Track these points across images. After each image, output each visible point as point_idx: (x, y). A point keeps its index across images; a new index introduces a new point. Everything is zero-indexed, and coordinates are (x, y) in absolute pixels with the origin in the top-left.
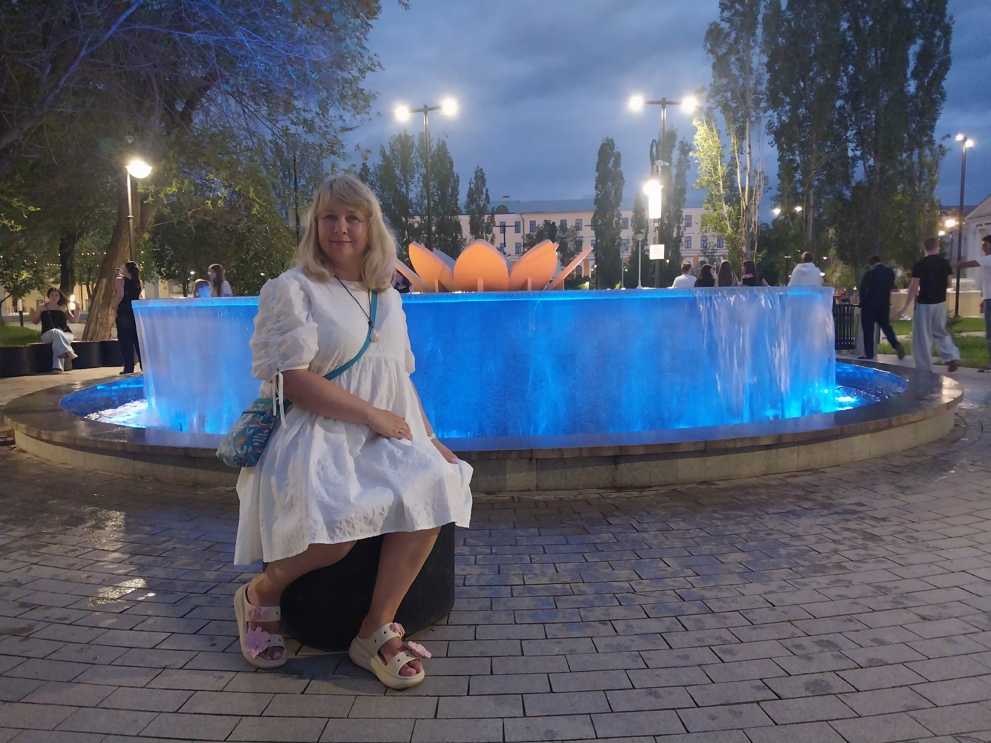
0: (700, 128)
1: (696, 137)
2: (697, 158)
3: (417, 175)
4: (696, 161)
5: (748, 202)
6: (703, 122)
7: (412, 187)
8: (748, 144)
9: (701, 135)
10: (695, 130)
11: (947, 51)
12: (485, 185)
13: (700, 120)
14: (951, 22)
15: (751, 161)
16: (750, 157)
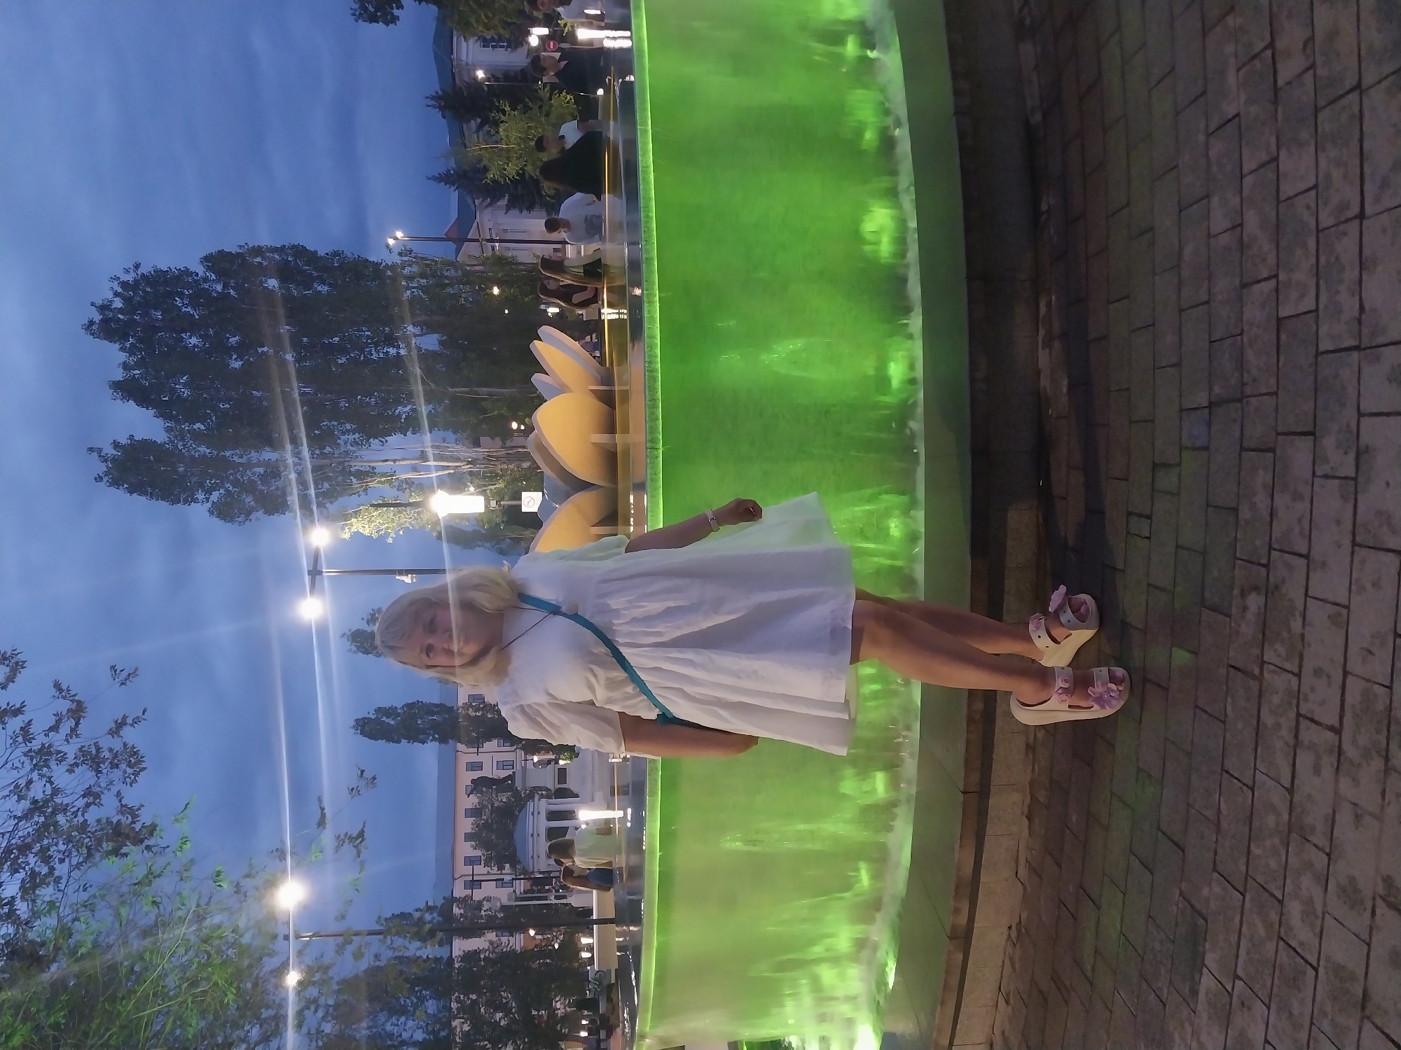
0: (354, 529)
1: (367, 532)
2: (397, 533)
3: (389, 1027)
4: (401, 533)
5: (462, 461)
6: (346, 525)
7: (405, 1035)
8: (381, 464)
9: (364, 527)
10: (357, 535)
11: (280, 250)
12: (410, 914)
13: (343, 529)
14: (246, 247)
15: (404, 459)
16: (400, 460)
